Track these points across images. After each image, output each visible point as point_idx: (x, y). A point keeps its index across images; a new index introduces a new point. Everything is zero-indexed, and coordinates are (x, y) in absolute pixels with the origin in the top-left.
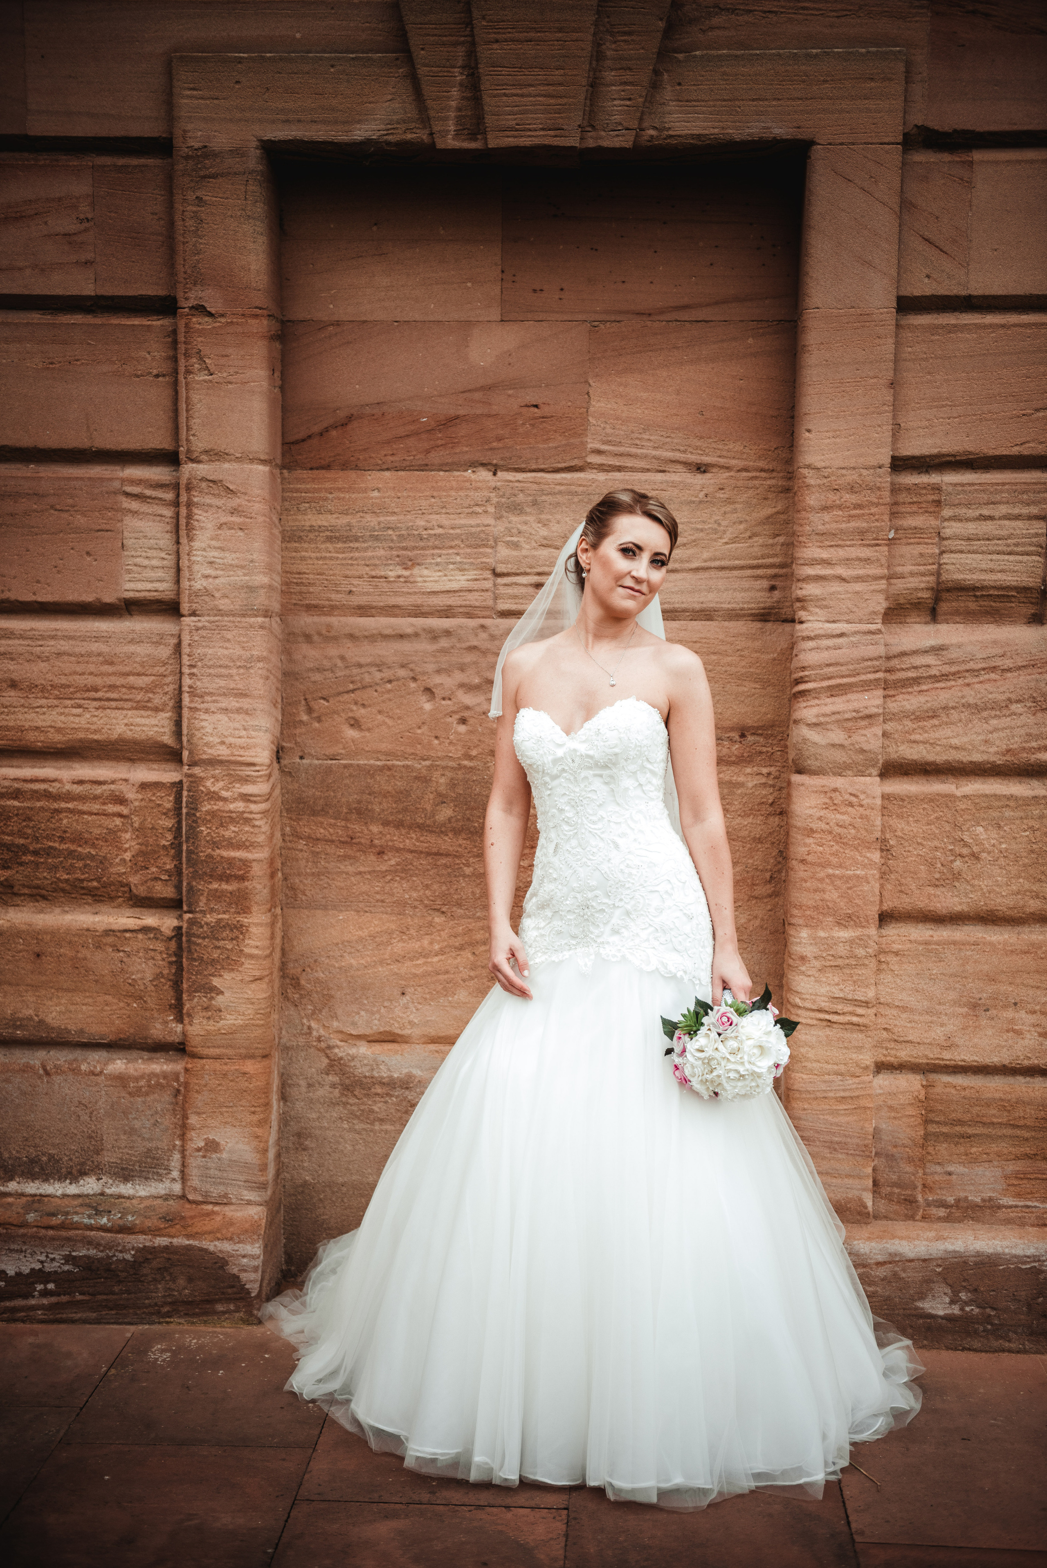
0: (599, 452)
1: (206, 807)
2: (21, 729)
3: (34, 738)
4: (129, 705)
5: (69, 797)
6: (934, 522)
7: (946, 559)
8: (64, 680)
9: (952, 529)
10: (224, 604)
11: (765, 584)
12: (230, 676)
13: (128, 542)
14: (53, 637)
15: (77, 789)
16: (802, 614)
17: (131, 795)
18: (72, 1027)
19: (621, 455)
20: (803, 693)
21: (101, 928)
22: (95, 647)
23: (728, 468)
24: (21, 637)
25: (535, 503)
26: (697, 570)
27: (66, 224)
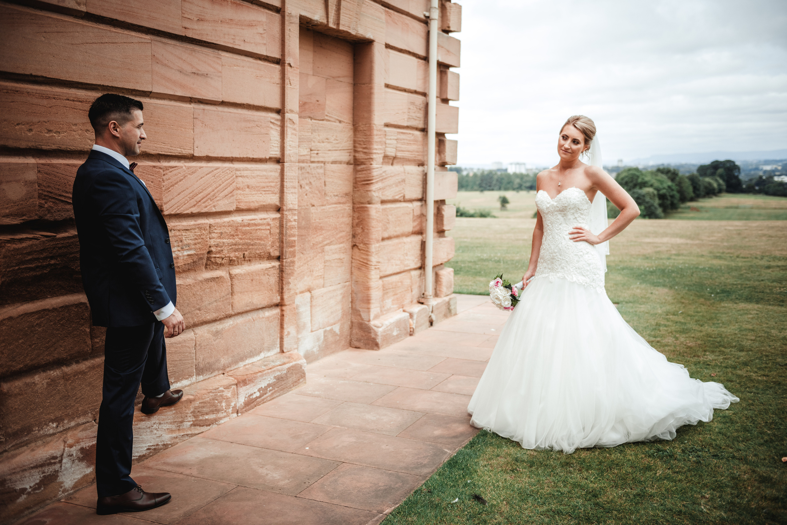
0: (327, 116)
1: (289, 224)
2: (249, 202)
3: (253, 205)
4: (270, 192)
5: (259, 225)
6: (384, 140)
7: (387, 149)
8: (258, 185)
9: (388, 142)
10: (292, 159)
11: (348, 154)
12: (293, 182)
13: (272, 138)
14: (256, 170)
15: (260, 222)
16: (372, 162)
17: (271, 223)
18: (259, 303)
19: (330, 117)
20: (372, 183)
21: (264, 268)
22: (264, 173)
23: (344, 122)
24: (250, 170)
25: (318, 130)
26: (340, 150)
27: (261, 30)
